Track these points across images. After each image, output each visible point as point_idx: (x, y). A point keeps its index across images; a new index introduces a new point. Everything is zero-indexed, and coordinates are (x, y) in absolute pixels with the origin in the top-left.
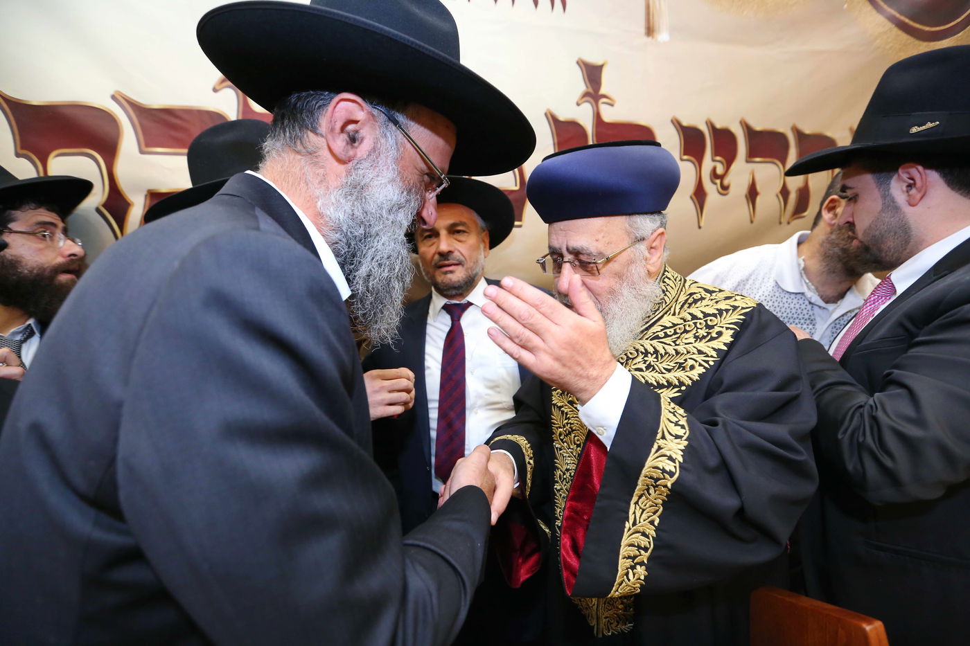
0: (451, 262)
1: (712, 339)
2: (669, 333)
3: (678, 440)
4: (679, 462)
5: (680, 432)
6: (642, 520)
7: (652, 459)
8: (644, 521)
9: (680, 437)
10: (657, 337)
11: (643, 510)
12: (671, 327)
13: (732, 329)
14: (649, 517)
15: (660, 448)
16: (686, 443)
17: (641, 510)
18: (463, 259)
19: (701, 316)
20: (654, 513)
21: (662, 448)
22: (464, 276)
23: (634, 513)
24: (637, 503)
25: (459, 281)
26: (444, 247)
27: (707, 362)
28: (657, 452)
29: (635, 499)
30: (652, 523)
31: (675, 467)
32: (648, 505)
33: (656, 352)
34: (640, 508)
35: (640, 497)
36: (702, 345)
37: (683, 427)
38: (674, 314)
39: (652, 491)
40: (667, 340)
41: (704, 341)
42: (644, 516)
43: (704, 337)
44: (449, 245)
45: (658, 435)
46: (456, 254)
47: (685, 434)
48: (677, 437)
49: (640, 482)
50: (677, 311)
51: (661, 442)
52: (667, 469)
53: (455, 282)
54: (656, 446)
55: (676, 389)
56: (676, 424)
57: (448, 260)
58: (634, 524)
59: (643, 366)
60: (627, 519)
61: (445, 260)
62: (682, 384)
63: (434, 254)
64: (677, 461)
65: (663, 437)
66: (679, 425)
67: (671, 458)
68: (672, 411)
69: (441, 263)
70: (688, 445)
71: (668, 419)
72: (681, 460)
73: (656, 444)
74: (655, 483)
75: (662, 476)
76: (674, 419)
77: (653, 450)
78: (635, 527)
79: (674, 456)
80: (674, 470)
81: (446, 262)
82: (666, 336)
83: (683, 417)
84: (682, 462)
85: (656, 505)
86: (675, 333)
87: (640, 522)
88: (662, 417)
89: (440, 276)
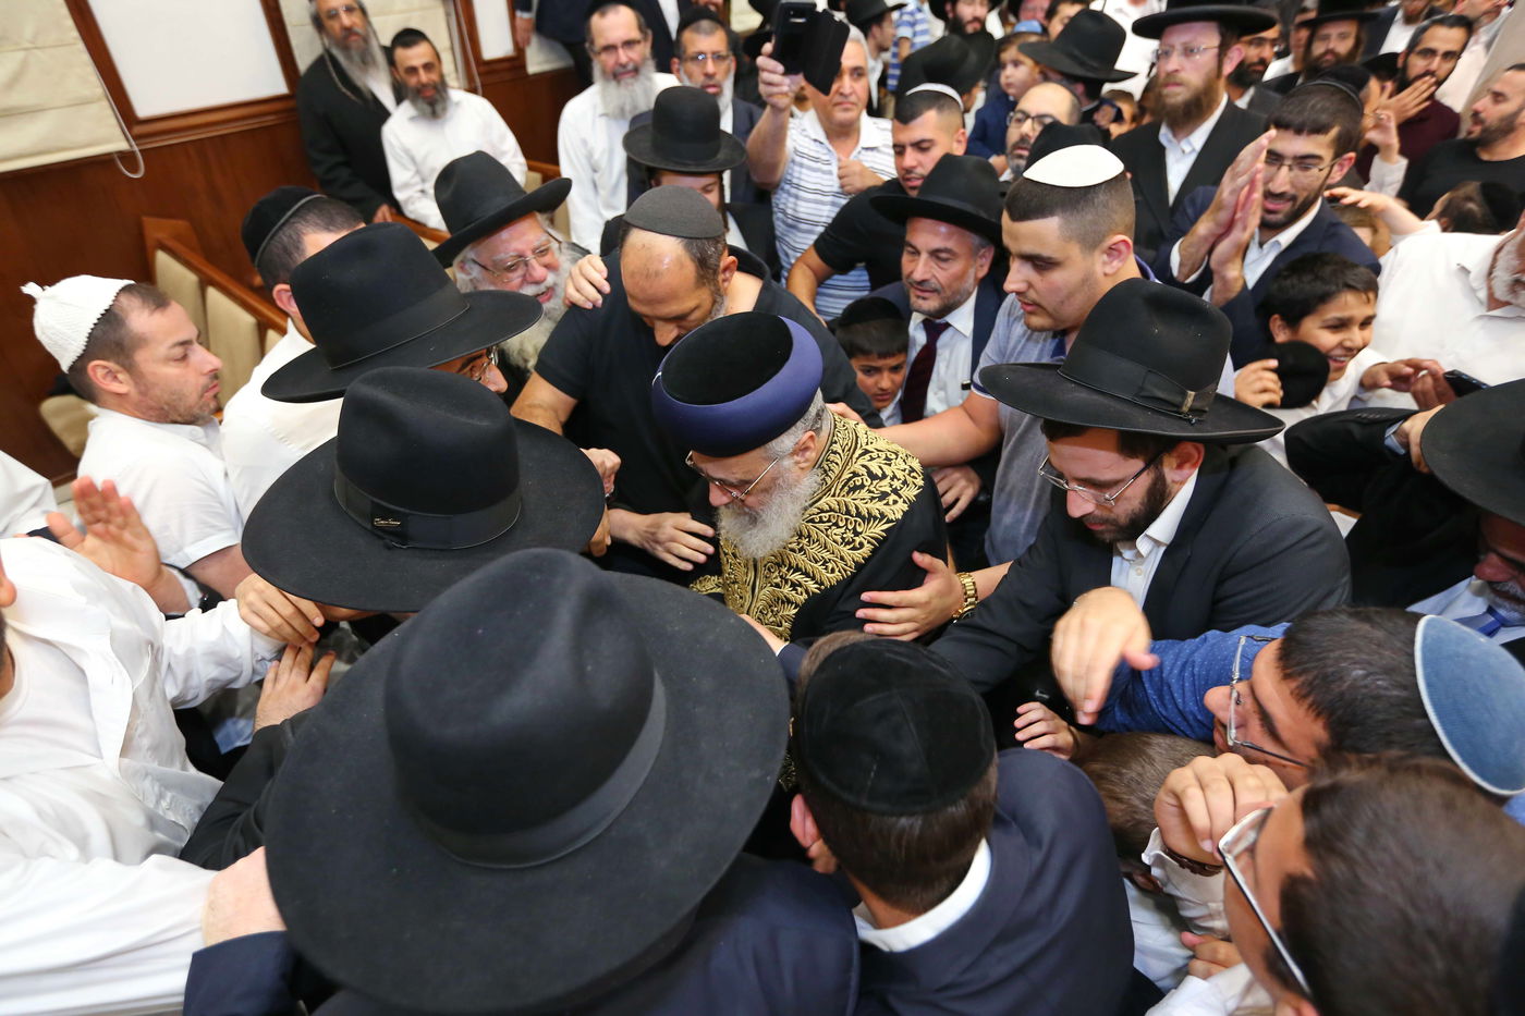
1: (854, 549)
2: (825, 519)
10: (812, 521)
12: (827, 511)
13: (872, 544)
19: (854, 512)
27: (845, 571)
33: (809, 536)
36: (845, 550)
38: (834, 496)
40: (822, 526)
41: (848, 547)
43: (848, 543)
50: (838, 491)
55: (816, 586)
59: (797, 548)
62: (822, 584)
82: (821, 521)
86: (829, 521)
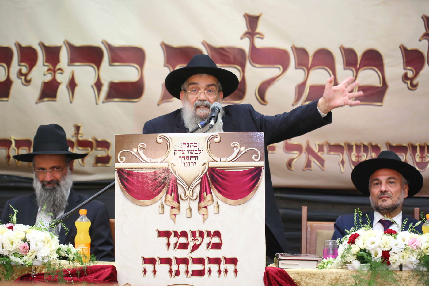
0: (386, 195)
18: (391, 195)
22: (392, 204)
25: (388, 205)
26: (383, 188)
44: (386, 188)
46: (389, 192)
53: (387, 206)
57: (385, 195)
61: (383, 195)
63: (378, 192)
69: (381, 196)
81: (384, 196)
89: (380, 202)
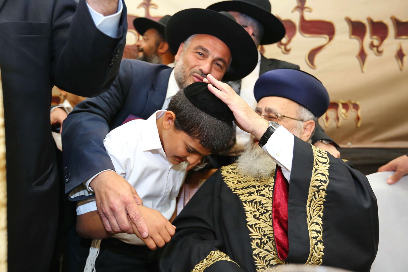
3: (325, 165)
4: (327, 175)
5: (325, 161)
6: (314, 216)
7: (314, 176)
8: (315, 215)
9: (326, 163)
11: (314, 210)
14: (317, 213)
15: (316, 170)
16: (329, 165)
17: (313, 210)
20: (320, 210)
21: (318, 170)
23: (309, 212)
24: (310, 206)
28: (315, 172)
29: (308, 204)
30: (319, 216)
31: (326, 178)
32: (316, 206)
34: (312, 209)
35: (311, 202)
37: (326, 158)
39: (317, 196)
42: (315, 213)
45: (314, 163)
47: (327, 161)
48: (324, 163)
49: (310, 192)
51: (316, 167)
52: (322, 179)
54: (314, 169)
56: (322, 157)
58: (311, 218)
60: (307, 216)
64: (326, 175)
65: (317, 164)
66: (324, 157)
67: (323, 174)
68: (319, 151)
70: (330, 166)
71: (317, 155)
72: (328, 174)
73: (313, 168)
74: (318, 189)
75: (321, 184)
76: (321, 155)
77: (313, 171)
78: (312, 220)
79: (324, 173)
80: (326, 180)
83: (325, 153)
84: (329, 175)
85: (320, 205)
87: (313, 217)
88: (314, 154)
